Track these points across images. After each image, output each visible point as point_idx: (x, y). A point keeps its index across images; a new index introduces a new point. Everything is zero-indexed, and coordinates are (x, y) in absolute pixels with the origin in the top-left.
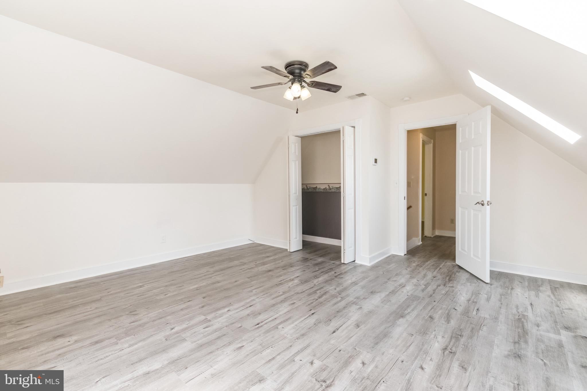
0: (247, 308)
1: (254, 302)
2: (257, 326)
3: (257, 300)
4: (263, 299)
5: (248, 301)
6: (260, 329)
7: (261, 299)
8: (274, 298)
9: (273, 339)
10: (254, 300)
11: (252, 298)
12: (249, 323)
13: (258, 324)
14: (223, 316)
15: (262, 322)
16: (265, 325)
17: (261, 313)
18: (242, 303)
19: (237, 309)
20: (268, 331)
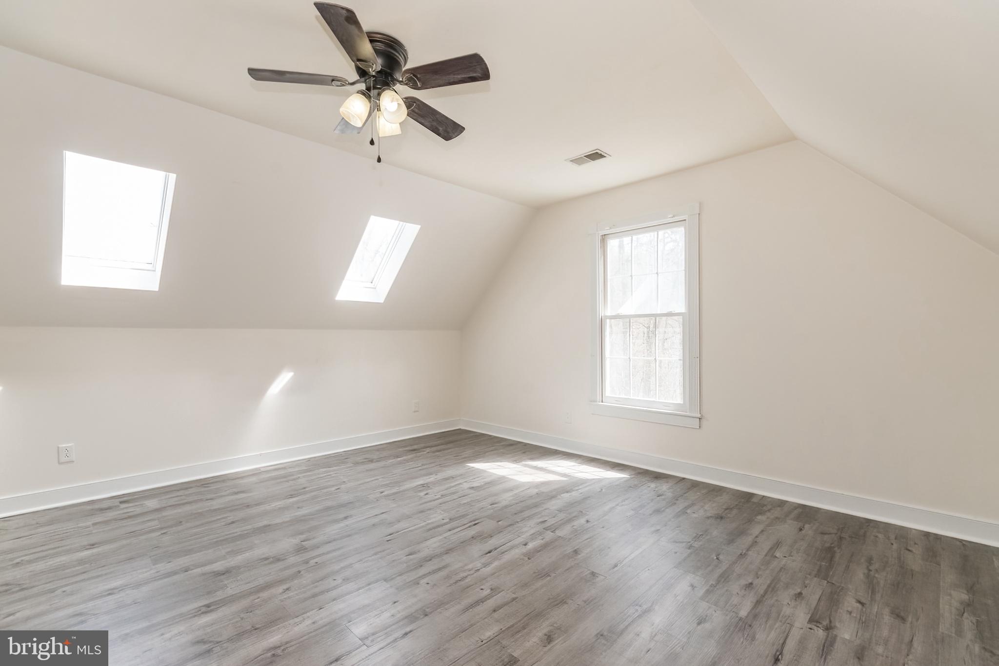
0: (496, 549)
1: (483, 560)
2: (476, 522)
3: (478, 565)
4: (466, 568)
5: (496, 564)
6: (472, 519)
7: (470, 566)
8: (444, 567)
9: (458, 509)
10: (485, 565)
11: (488, 570)
12: (488, 525)
13: (476, 524)
14: (531, 535)
15: (470, 527)
16: (466, 523)
17: (472, 539)
18: (507, 557)
19: (512, 548)
20: (463, 516)
